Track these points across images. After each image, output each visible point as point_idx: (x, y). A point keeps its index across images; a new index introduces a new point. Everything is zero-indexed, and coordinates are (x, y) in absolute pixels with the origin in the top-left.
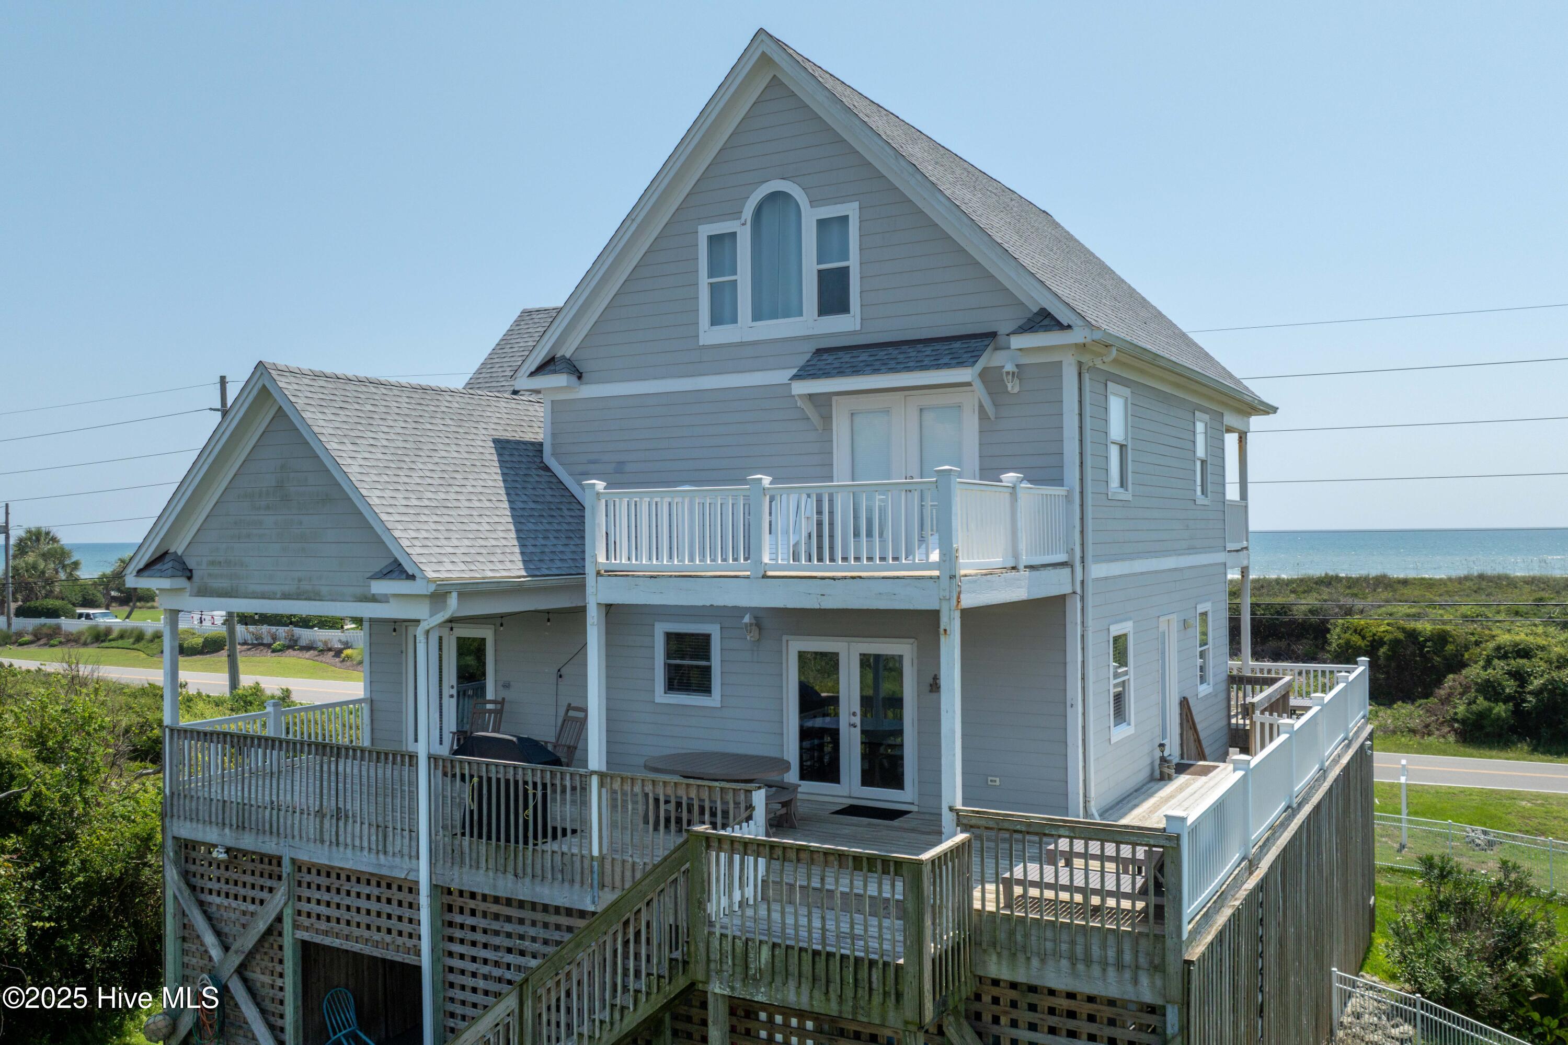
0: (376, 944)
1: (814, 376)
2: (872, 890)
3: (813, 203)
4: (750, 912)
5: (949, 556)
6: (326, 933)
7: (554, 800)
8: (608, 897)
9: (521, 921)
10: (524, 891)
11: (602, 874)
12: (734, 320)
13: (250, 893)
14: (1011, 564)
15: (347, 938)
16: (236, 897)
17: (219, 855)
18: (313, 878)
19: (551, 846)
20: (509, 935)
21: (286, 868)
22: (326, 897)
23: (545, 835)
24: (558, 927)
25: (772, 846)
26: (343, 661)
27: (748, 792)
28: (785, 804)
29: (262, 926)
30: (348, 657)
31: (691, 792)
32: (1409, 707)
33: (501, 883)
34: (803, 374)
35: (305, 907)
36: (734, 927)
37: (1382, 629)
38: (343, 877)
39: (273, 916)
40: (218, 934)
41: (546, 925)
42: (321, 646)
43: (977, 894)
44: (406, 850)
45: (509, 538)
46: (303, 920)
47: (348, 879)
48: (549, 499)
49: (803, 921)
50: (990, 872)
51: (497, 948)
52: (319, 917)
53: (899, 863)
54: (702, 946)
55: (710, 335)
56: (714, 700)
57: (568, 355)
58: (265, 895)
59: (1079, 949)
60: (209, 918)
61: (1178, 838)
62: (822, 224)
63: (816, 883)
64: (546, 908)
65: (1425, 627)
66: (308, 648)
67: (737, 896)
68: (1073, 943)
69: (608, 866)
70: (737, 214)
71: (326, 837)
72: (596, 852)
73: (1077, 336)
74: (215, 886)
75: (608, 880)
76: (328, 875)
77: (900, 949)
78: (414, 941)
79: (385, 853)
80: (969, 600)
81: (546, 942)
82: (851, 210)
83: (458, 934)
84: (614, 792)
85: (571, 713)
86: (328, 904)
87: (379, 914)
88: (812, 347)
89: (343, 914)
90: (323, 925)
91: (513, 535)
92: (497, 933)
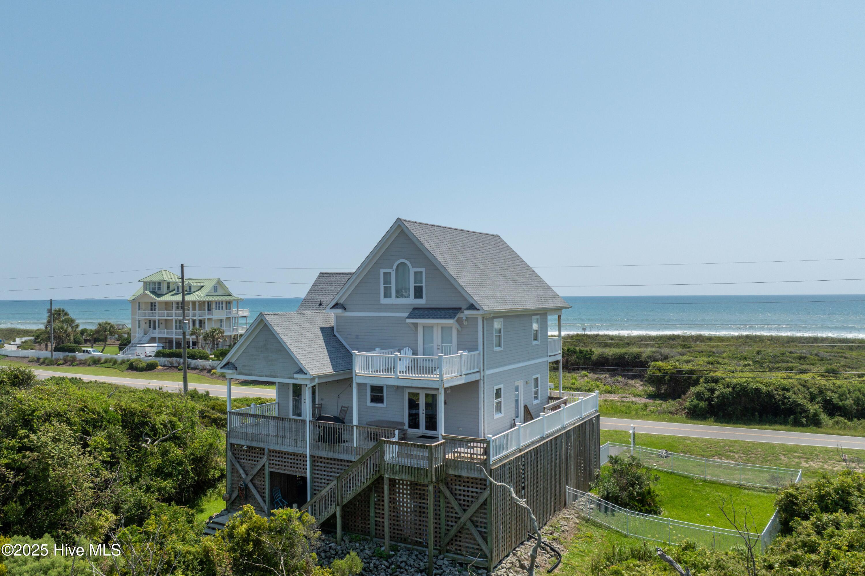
0: (293, 471)
1: (412, 318)
2: (421, 454)
3: (413, 267)
4: (394, 459)
5: (441, 376)
6: (278, 469)
7: (344, 434)
8: (358, 457)
9: (335, 464)
10: (336, 456)
11: (357, 451)
12: (391, 297)
13: (254, 459)
14: (460, 374)
15: (285, 470)
16: (249, 460)
17: (245, 448)
18: (274, 454)
19: (343, 444)
20: (331, 468)
21: (266, 451)
22: (278, 459)
23: (342, 442)
24: (345, 465)
25: (399, 443)
26: (212, 375)
27: (394, 431)
28: (404, 434)
29: (259, 468)
30: (214, 373)
31: (379, 430)
32: (672, 402)
33: (329, 454)
34: (409, 317)
35: (272, 462)
36: (390, 462)
37: (668, 368)
38: (283, 453)
39: (262, 465)
40: (244, 470)
41: (341, 465)
42: (201, 368)
43: (447, 455)
44: (302, 446)
45: (327, 360)
46: (271, 465)
47: (285, 454)
48: (337, 346)
49: (406, 461)
50: (450, 450)
51: (328, 472)
52: (276, 465)
53: (427, 446)
54: (383, 466)
55: (384, 301)
56: (384, 405)
57: (342, 303)
58: (259, 459)
59: (469, 467)
60: (241, 466)
61: (489, 441)
62: (415, 273)
63: (409, 453)
64: (341, 460)
65: (686, 367)
66: (195, 368)
67: (391, 456)
68: (468, 465)
69: (358, 449)
70: (391, 267)
71: (279, 442)
72: (355, 446)
73: (480, 312)
74: (243, 457)
75: (358, 453)
76: (279, 453)
77: (427, 466)
78: (305, 470)
79: (297, 447)
80: (446, 386)
81: (341, 469)
82: (423, 270)
83: (317, 468)
84: (360, 430)
85: (343, 408)
86: (279, 461)
87: (294, 463)
88: (412, 307)
89: (284, 464)
90: (277, 467)
91: (329, 359)
92: (328, 468)
